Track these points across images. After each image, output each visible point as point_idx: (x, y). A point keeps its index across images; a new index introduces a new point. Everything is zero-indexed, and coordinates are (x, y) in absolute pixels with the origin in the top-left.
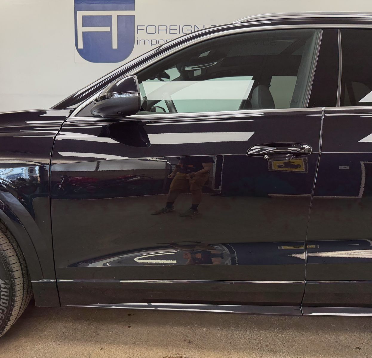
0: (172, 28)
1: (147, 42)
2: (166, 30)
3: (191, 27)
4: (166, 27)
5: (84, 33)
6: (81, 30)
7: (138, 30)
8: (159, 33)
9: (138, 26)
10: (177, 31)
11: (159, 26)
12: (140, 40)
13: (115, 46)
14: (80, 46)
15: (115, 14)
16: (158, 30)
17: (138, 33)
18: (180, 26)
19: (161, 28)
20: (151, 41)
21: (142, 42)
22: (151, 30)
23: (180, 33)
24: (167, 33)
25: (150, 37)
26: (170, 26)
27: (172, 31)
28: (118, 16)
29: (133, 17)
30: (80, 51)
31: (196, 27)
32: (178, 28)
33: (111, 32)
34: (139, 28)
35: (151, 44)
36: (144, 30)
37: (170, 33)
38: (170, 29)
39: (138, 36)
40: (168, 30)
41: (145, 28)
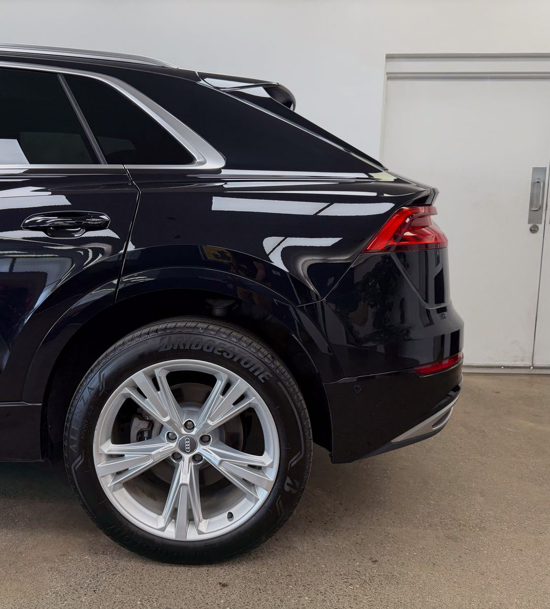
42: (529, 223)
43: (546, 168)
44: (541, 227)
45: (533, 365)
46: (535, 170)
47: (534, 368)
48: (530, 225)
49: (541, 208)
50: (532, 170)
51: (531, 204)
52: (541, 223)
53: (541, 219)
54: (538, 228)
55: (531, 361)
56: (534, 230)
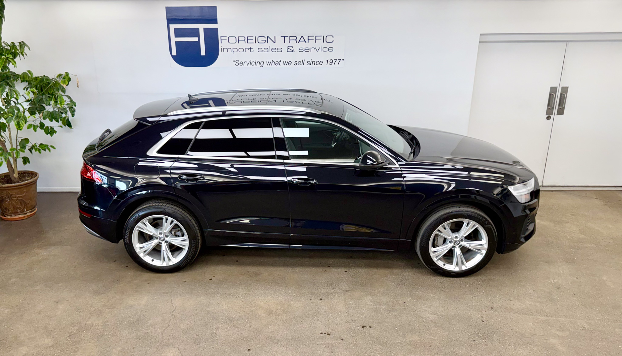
0: (249, 38)
1: (229, 50)
2: (244, 40)
3: (264, 38)
4: (244, 38)
5: (177, 43)
6: (174, 40)
7: (221, 40)
8: (239, 43)
9: (221, 37)
10: (254, 41)
11: (238, 37)
12: (224, 49)
13: (203, 53)
14: (174, 53)
15: (201, 27)
16: (238, 40)
17: (221, 43)
18: (255, 37)
19: (240, 39)
20: (233, 49)
21: (225, 50)
22: (232, 40)
23: (255, 43)
24: (245, 43)
25: (232, 46)
26: (247, 37)
27: (249, 41)
28: (205, 29)
29: (216, 30)
30: (173, 57)
31: (268, 38)
32: (254, 38)
33: (199, 42)
34: (222, 38)
35: (233, 52)
36: (226, 40)
37: (248, 43)
38: (248, 40)
39: (221, 46)
40: (246, 40)
41: (227, 38)
42: (546, 115)
43: (557, 87)
44: (552, 116)
45: (542, 185)
46: (552, 88)
47: (543, 186)
48: (547, 116)
49: (553, 108)
50: (550, 88)
51: (549, 105)
52: (552, 115)
53: (553, 113)
54: (550, 117)
55: (542, 183)
56: (548, 118)
